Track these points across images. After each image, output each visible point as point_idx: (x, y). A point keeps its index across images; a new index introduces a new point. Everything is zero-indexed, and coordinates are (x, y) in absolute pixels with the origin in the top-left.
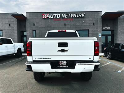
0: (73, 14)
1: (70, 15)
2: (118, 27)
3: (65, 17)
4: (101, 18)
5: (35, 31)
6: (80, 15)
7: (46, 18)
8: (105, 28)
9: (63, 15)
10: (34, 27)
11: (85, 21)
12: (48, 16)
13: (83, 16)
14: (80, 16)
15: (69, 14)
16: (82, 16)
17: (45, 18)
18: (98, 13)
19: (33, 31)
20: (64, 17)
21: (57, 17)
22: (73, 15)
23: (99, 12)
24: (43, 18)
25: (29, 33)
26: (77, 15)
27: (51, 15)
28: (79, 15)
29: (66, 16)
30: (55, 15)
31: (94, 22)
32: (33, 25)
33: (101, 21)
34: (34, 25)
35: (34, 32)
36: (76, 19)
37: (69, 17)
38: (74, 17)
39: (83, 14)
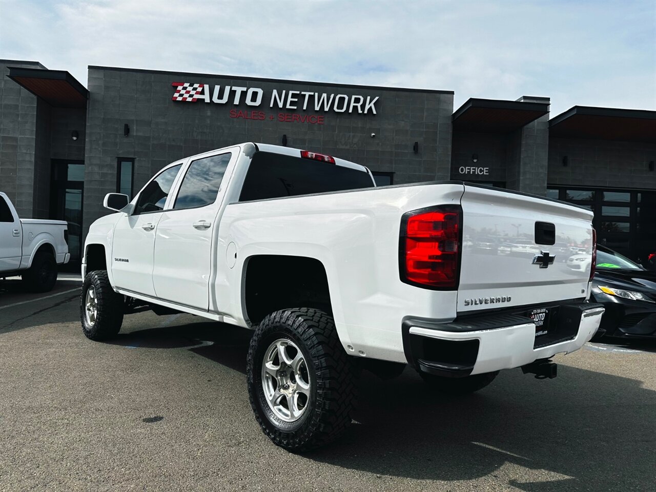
0: (325, 95)
1: (311, 98)
2: (522, 170)
3: (288, 106)
4: (450, 122)
5: (132, 160)
6: (357, 101)
7: (190, 99)
8: (466, 170)
9: (275, 92)
10: (125, 140)
11: (377, 131)
12: (202, 93)
13: (370, 109)
14: (355, 108)
15: (307, 94)
16: (367, 107)
17: (184, 101)
18: (439, 101)
19: (120, 160)
20: (281, 105)
21: (248, 102)
22: (323, 102)
23: (442, 96)
24: (175, 101)
25: (96, 169)
26: (342, 100)
27: (217, 88)
28: (352, 104)
29: (290, 99)
30: (239, 90)
31: (420, 140)
32: (122, 132)
33: (450, 137)
34: (127, 131)
35: (126, 167)
36: (338, 120)
37: (305, 108)
38: (326, 109)
39: (369, 98)
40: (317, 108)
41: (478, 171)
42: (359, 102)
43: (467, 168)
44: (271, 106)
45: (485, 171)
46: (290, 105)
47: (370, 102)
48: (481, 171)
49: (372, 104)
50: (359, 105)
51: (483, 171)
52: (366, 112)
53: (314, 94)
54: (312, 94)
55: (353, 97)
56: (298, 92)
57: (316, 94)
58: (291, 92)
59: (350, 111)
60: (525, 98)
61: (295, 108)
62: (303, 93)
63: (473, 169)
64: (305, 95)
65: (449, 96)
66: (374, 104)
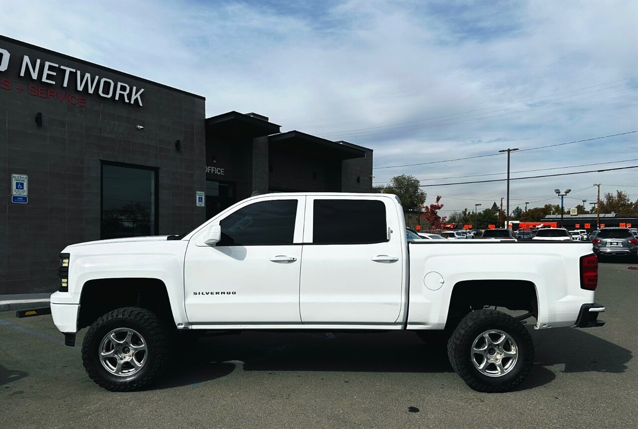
0: (88, 75)
1: (73, 75)
3: (44, 79)
4: (203, 125)
6: (123, 88)
9: (26, 59)
11: (146, 125)
14: (121, 96)
15: (68, 70)
16: (133, 98)
18: (194, 104)
20: (35, 76)
22: (86, 82)
23: (196, 99)
26: (107, 84)
28: (118, 92)
29: (46, 71)
31: (181, 138)
33: (204, 139)
36: (102, 105)
37: (65, 85)
38: (91, 91)
39: (135, 88)
40: (80, 88)
41: (217, 172)
42: (125, 90)
43: (209, 167)
44: (22, 74)
45: (222, 171)
46: (47, 79)
47: (136, 94)
48: (219, 171)
49: (138, 95)
50: (125, 94)
51: (220, 171)
52: (132, 102)
53: (76, 71)
54: (74, 71)
55: (119, 84)
56: (57, 66)
57: (79, 72)
58: (47, 64)
59: (117, 98)
60: (253, 114)
61: (54, 83)
62: (62, 67)
63: (213, 169)
64: (65, 71)
65: (202, 101)
66: (140, 95)
